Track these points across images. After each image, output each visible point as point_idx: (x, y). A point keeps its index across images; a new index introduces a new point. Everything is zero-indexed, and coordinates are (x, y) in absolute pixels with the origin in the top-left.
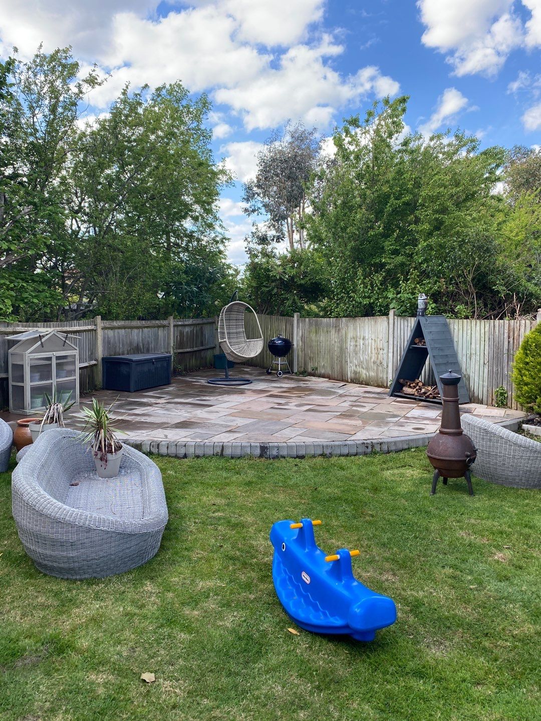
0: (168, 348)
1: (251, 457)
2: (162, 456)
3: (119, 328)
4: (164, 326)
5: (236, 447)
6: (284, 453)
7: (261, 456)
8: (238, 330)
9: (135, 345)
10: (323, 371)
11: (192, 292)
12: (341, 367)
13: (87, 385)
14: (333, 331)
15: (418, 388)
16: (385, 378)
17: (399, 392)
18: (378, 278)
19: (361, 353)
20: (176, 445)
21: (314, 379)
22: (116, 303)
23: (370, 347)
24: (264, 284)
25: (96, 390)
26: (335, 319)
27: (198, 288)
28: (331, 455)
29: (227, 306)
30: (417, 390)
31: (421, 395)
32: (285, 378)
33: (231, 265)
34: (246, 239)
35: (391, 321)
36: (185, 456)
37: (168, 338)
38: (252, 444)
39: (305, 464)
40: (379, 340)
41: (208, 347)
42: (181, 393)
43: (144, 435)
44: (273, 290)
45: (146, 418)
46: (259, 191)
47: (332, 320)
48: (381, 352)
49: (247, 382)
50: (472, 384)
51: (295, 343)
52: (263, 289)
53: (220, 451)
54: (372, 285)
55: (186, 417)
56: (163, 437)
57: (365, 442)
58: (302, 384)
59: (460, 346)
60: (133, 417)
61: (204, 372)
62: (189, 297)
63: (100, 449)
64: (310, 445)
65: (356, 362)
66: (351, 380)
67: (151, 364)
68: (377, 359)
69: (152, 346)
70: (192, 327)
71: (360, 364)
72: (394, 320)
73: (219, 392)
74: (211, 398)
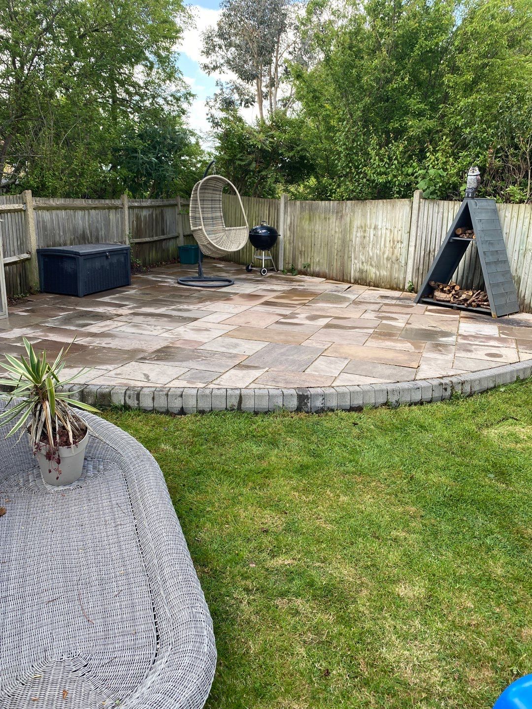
0: (122, 237)
1: (284, 411)
2: (145, 411)
3: (58, 208)
4: (116, 208)
5: (261, 397)
6: (333, 403)
7: (299, 410)
8: (214, 215)
9: (80, 232)
10: (317, 269)
11: (150, 163)
12: (343, 264)
13: (19, 287)
14: (333, 219)
15: (453, 292)
16: (401, 278)
17: (428, 297)
18: (398, 147)
19: (371, 246)
20: (167, 395)
21: (307, 278)
22: (51, 172)
23: (383, 239)
24: (239, 156)
25: (32, 294)
26: (336, 202)
27: (157, 158)
28: (398, 404)
29: (201, 182)
30: (453, 295)
31: (460, 302)
32: (271, 277)
33: (196, 132)
34: (208, 104)
35: (415, 206)
36: (182, 412)
37: (122, 224)
38: (286, 392)
39: (366, 421)
40: (396, 230)
41: (170, 236)
42: (148, 298)
43: (112, 373)
44: (250, 164)
45: (108, 340)
46: (221, 42)
47: (332, 204)
48: (399, 245)
49: (227, 283)
50: (522, 288)
51: (281, 232)
52: (238, 162)
53: (236, 404)
54: (390, 159)
55: (166, 339)
56: (142, 378)
57: (443, 381)
58: (295, 285)
59: (511, 240)
60: (89, 339)
61: (168, 268)
62: (146, 169)
63: (44, 436)
64: (369, 391)
65: (362, 258)
66: (355, 280)
67: (105, 258)
68: (393, 254)
69: (102, 233)
70: (151, 210)
71: (369, 260)
72: (420, 203)
73: (198, 298)
74: (191, 307)
